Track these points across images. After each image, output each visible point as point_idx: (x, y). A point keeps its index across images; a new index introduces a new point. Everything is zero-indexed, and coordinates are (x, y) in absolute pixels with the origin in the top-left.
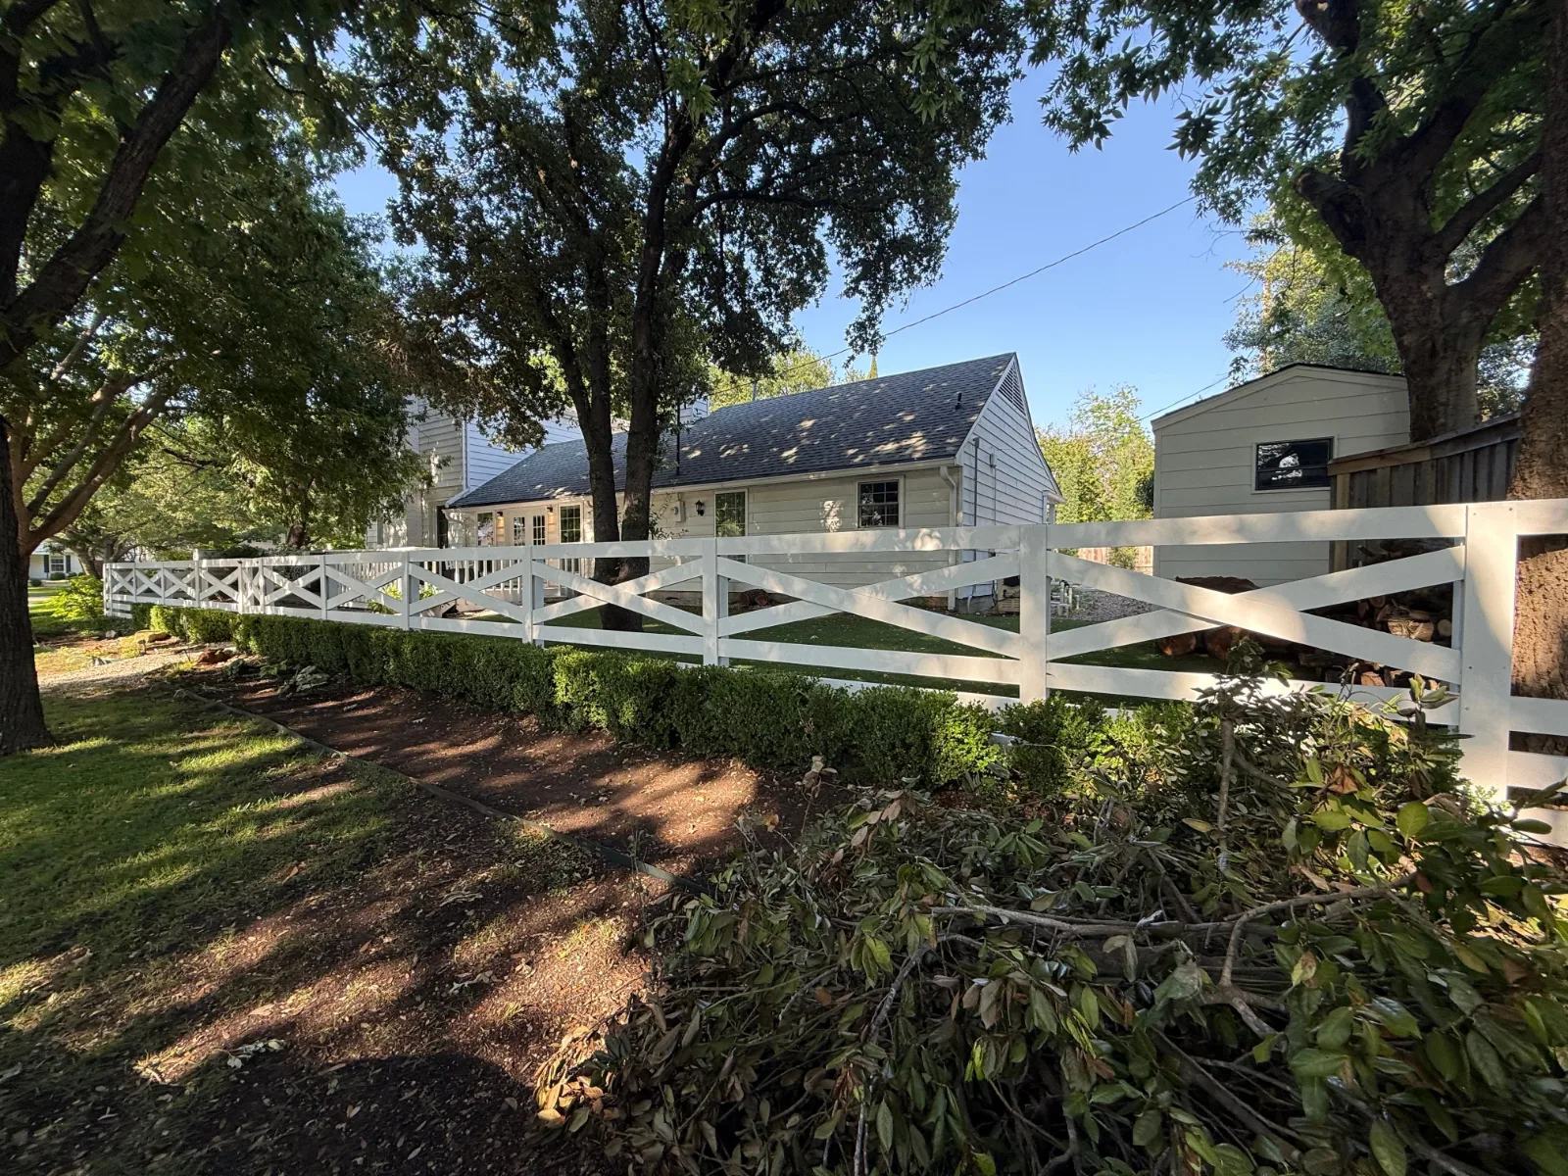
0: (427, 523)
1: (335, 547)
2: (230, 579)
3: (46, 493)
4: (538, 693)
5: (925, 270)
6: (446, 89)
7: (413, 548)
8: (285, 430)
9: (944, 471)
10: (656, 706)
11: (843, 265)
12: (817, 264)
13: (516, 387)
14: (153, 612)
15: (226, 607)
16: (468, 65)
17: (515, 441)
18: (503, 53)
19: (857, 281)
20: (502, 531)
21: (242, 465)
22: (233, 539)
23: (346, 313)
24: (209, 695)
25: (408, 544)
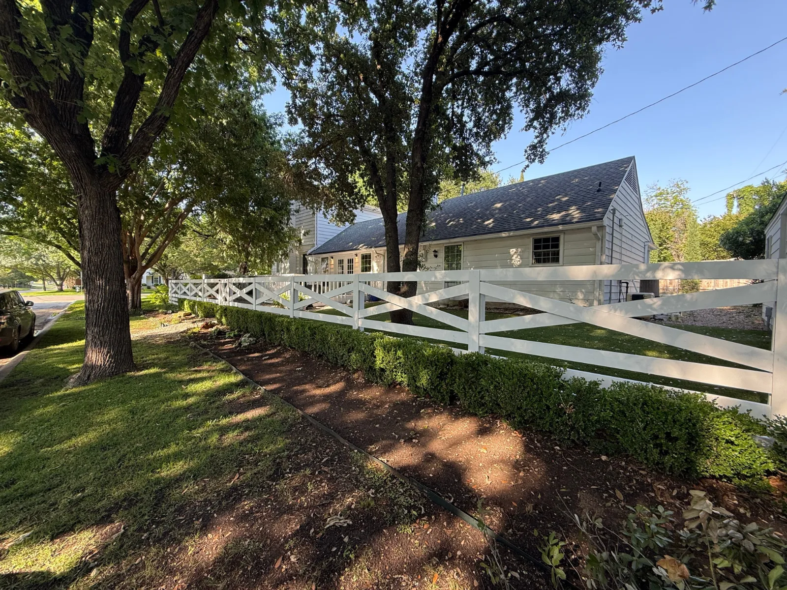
0: (298, 262)
1: (259, 274)
2: (215, 288)
3: (148, 249)
4: (365, 360)
5: (578, 109)
6: (314, 43)
7: (293, 275)
8: (240, 218)
9: (594, 229)
10: (442, 376)
11: (524, 112)
12: (505, 114)
13: (342, 193)
14: (186, 302)
15: (213, 302)
16: (324, 30)
17: (340, 221)
18: (341, 19)
19: (532, 121)
20: (332, 266)
21: (221, 235)
22: (219, 270)
23: (267, 161)
24: (204, 346)
25: (290, 273)
